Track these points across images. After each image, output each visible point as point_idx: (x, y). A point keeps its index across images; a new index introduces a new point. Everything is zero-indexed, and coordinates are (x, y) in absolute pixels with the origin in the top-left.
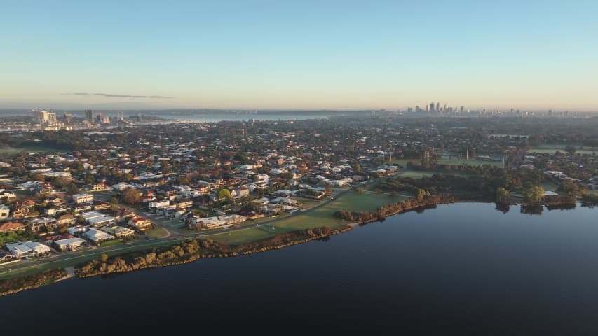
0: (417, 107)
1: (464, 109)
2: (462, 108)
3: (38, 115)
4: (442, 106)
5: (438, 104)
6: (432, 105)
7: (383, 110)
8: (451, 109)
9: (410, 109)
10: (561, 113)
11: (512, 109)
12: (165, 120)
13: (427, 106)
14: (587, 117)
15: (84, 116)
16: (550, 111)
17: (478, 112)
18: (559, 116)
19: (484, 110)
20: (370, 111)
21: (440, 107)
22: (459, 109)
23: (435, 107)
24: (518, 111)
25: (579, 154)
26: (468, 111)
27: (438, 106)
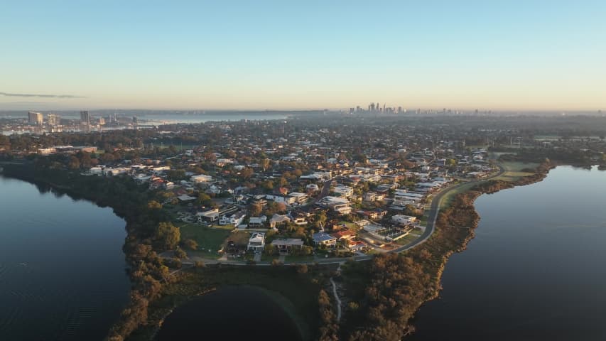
0: (358, 107)
1: (402, 110)
2: (400, 108)
3: (31, 116)
4: (381, 106)
5: (378, 104)
6: (373, 106)
9: (352, 110)
10: (485, 112)
11: (444, 109)
12: (144, 121)
15: (79, 118)
16: (477, 111)
18: (484, 115)
21: (380, 107)
22: (397, 109)
23: (375, 107)
24: (450, 111)
26: (405, 111)
27: (378, 107)
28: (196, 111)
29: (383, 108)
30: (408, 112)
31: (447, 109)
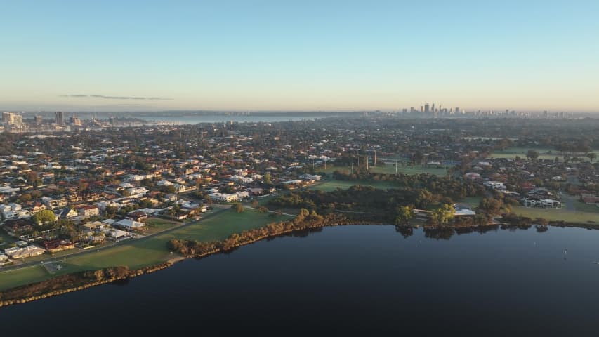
0: (412, 108)
1: (460, 111)
2: (457, 109)
4: (437, 107)
5: (433, 105)
6: (427, 106)
7: (378, 111)
8: (446, 110)
9: (405, 110)
10: (557, 114)
13: (422, 107)
14: (581, 118)
15: (54, 118)
16: (546, 112)
17: (473, 113)
19: (479, 111)
20: (362, 113)
21: (435, 108)
22: (454, 109)
23: (430, 109)
24: (513, 112)
25: (541, 160)
26: (464, 112)
27: (433, 108)
28: (241, 113)
29: (438, 108)
30: (467, 113)
31: (510, 111)
